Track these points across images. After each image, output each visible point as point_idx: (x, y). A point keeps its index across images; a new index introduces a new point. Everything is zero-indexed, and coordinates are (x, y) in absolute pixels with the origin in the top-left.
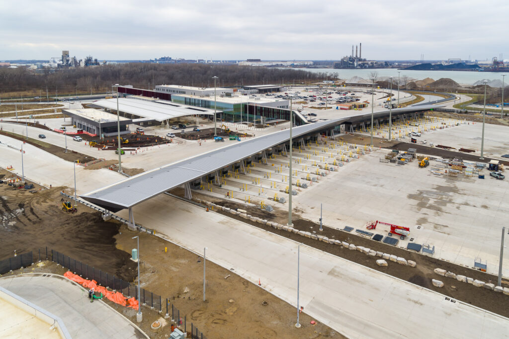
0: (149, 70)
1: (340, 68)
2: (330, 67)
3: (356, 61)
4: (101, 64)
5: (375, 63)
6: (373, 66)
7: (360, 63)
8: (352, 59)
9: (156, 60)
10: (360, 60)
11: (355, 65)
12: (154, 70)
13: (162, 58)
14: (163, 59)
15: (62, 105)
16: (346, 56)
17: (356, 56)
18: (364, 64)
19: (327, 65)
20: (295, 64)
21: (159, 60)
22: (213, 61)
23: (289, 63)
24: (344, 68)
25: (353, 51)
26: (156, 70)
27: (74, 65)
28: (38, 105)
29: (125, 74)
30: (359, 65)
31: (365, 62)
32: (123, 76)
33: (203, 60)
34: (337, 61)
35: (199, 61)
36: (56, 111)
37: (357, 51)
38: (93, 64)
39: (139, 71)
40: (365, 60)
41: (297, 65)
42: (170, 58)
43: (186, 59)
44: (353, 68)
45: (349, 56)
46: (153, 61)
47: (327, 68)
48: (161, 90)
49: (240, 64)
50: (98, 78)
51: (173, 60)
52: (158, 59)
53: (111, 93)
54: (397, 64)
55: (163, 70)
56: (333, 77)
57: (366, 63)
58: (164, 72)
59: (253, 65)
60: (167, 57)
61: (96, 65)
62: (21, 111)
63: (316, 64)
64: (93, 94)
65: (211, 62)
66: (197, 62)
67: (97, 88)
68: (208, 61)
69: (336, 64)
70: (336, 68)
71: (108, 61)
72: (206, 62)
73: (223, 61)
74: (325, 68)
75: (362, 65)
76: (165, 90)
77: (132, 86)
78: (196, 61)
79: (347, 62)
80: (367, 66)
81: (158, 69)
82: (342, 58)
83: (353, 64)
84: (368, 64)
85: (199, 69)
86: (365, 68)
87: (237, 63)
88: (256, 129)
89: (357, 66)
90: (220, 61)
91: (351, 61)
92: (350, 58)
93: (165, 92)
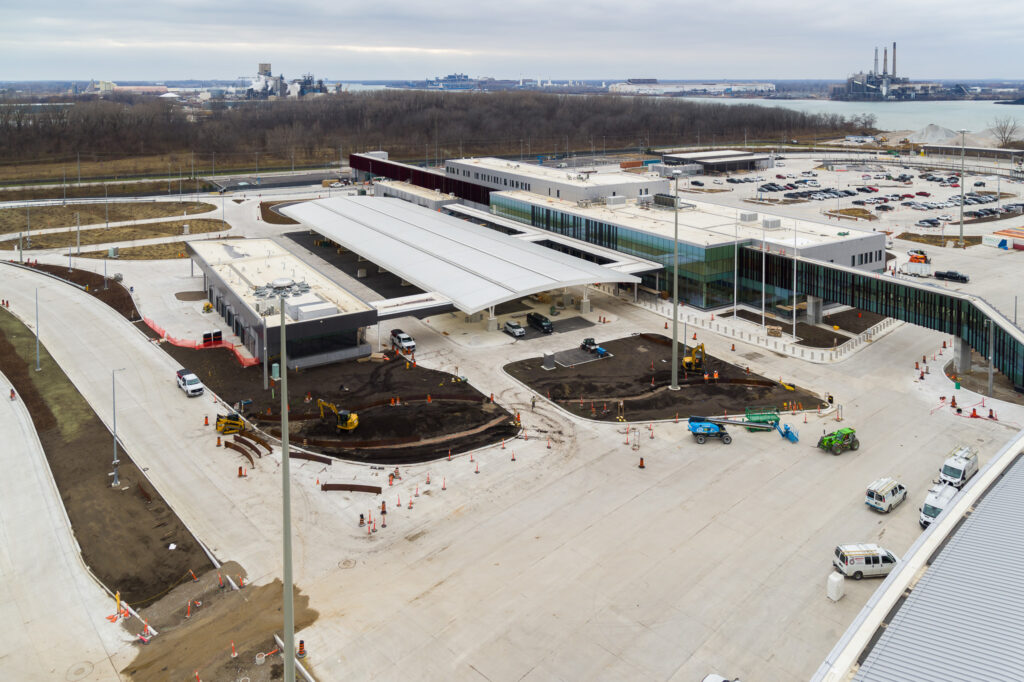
0: (425, 108)
1: (847, 100)
2: (820, 97)
3: (884, 82)
4: (331, 90)
5: (933, 88)
6: (926, 94)
7: (896, 87)
8: (875, 80)
9: (438, 80)
10: (894, 80)
11: (884, 93)
12: (437, 106)
13: (450, 77)
14: (452, 78)
15: (212, 208)
16: (858, 73)
17: (885, 73)
18: (904, 90)
19: (811, 90)
20: (735, 89)
21: (443, 81)
22: (553, 82)
23: (721, 88)
24: (856, 99)
25: (876, 60)
26: (442, 107)
27: (278, 93)
28: (154, 205)
29: (375, 117)
30: (894, 92)
31: (908, 86)
32: (369, 121)
33: (531, 81)
34: (837, 83)
35: (524, 81)
36: (187, 230)
37: (885, 60)
38: (315, 90)
39: (404, 107)
40: (905, 81)
41: (739, 92)
42: (466, 77)
43: (497, 79)
44: (879, 98)
45: (866, 72)
46: (431, 82)
47: (812, 98)
48: (461, 172)
49: (613, 88)
50: (316, 127)
51: (471, 80)
52: (441, 78)
53: (339, 166)
54: (979, 90)
55: (456, 108)
56: (859, 125)
57: (909, 88)
58: (460, 113)
59: (641, 92)
60: (459, 74)
61: (321, 92)
62: (104, 226)
63: (784, 90)
64: (297, 168)
65: (550, 84)
66: (521, 84)
67: (310, 150)
68: (543, 82)
69: (835, 89)
70: (837, 99)
71: (346, 82)
72: (539, 84)
73: (574, 82)
74: (808, 98)
75: (900, 92)
76: (472, 174)
77: (386, 154)
78: (518, 82)
79: (862, 86)
80: (913, 95)
81: (445, 106)
82: (850, 76)
83: (878, 90)
84: (913, 89)
85: (536, 103)
86: (908, 98)
87: (604, 86)
88: (799, 348)
89: (887, 96)
90: (567, 82)
91: (872, 83)
92: (870, 77)
93: (471, 180)
